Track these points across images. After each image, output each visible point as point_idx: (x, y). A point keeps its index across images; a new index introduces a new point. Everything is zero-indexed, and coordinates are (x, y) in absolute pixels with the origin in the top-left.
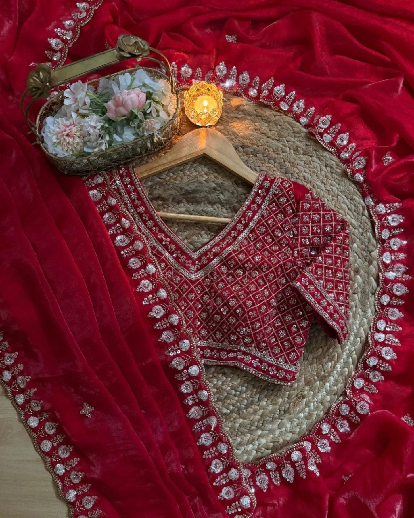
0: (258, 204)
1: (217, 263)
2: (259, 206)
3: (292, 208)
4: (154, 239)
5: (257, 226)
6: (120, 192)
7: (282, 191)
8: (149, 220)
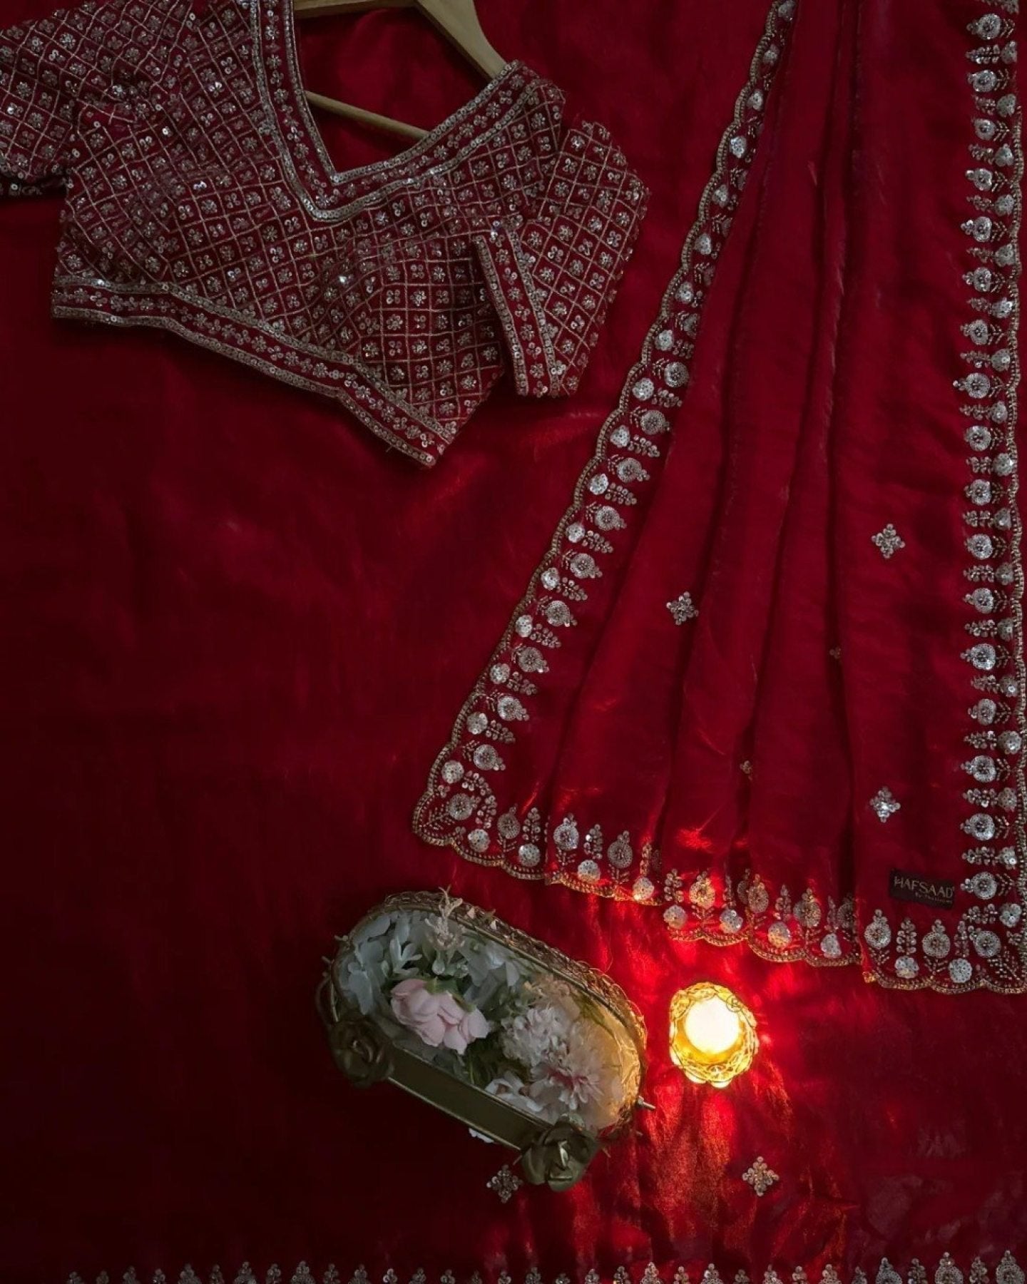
0: (490, 117)
1: (372, 203)
2: (491, 122)
3: (551, 143)
4: (275, 124)
5: (475, 158)
6: (249, 18)
7: (542, 100)
8: (282, 88)
